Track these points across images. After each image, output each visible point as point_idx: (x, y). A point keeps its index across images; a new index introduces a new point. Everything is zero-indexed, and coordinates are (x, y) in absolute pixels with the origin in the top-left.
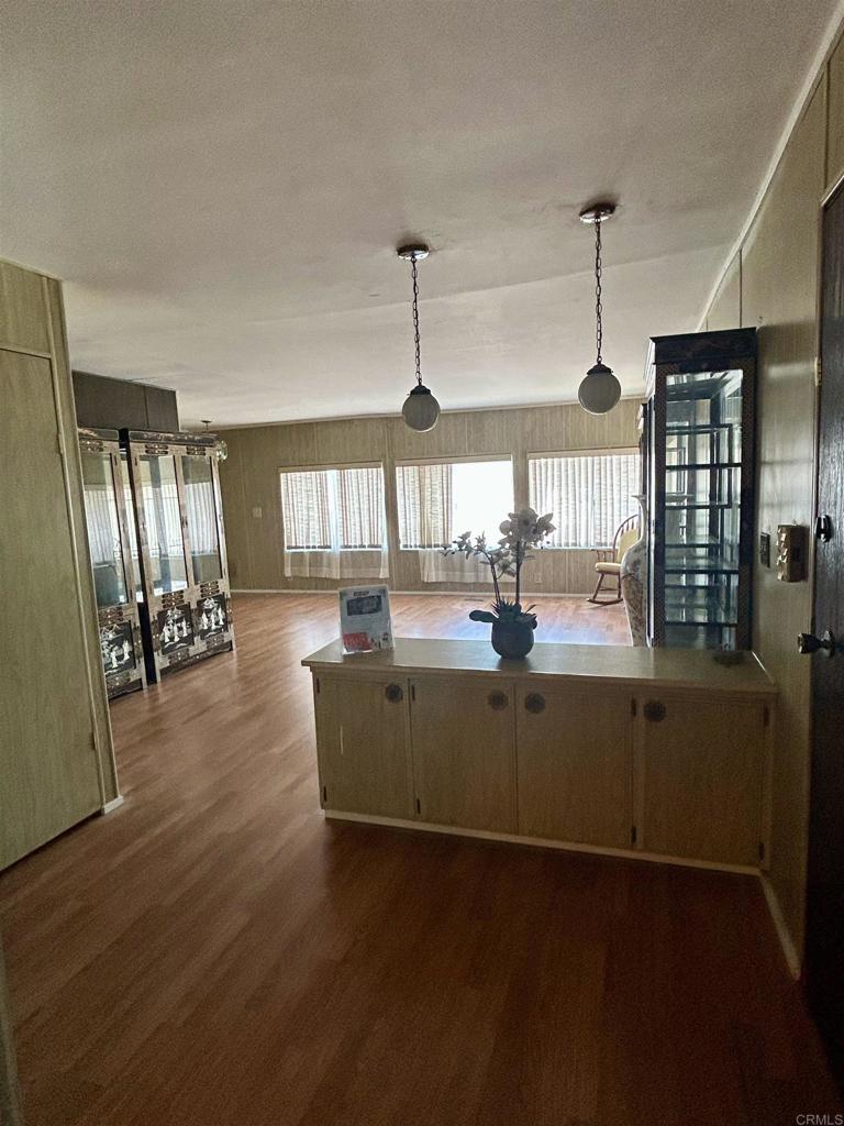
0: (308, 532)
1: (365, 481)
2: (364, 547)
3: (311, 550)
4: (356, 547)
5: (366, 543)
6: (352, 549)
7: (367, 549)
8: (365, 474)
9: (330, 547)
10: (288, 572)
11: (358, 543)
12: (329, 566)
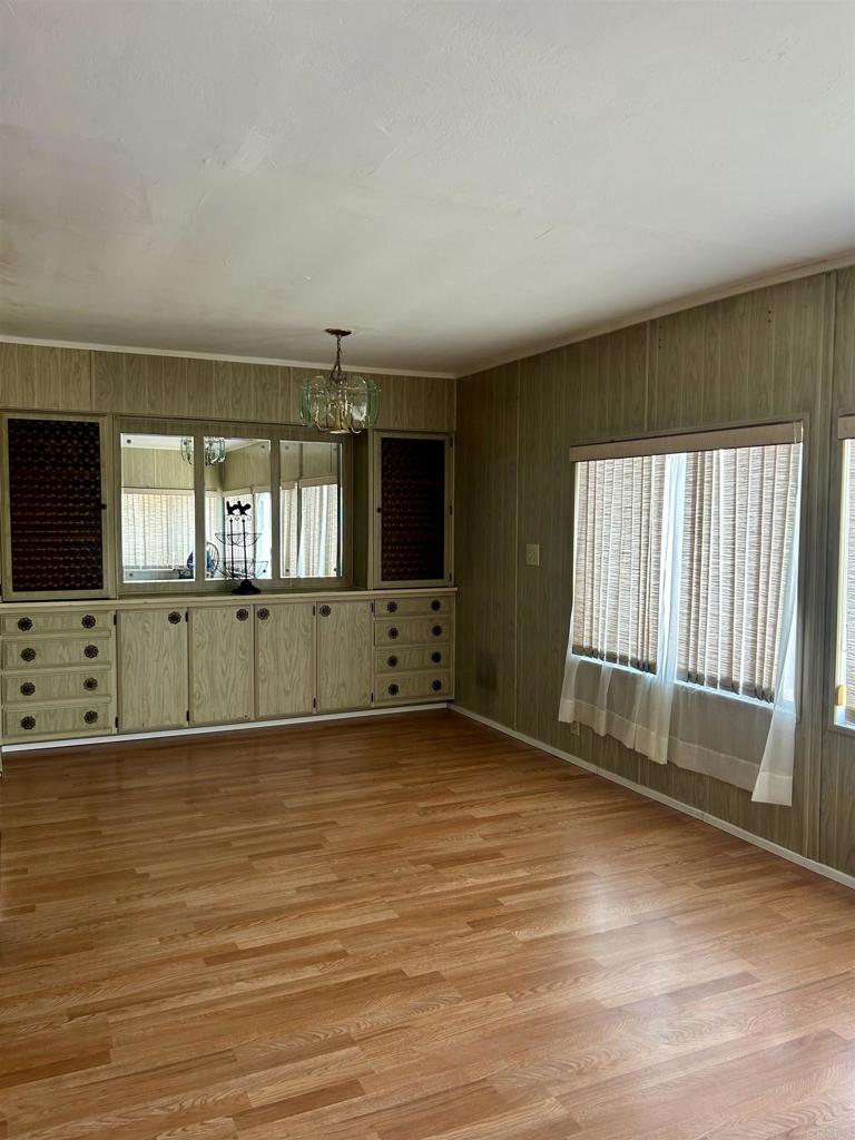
0: (615, 619)
1: (753, 487)
2: (733, 687)
3: (616, 666)
4: (713, 682)
5: (742, 678)
6: (706, 689)
7: (741, 697)
8: (754, 464)
9: (650, 668)
10: (566, 712)
11: (720, 674)
12: (647, 720)
